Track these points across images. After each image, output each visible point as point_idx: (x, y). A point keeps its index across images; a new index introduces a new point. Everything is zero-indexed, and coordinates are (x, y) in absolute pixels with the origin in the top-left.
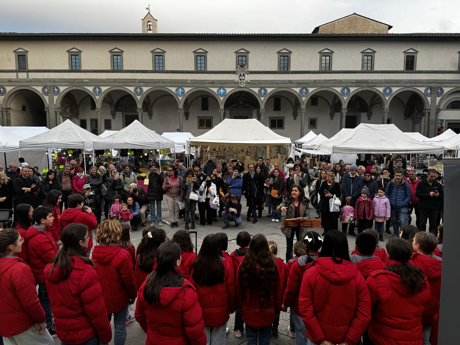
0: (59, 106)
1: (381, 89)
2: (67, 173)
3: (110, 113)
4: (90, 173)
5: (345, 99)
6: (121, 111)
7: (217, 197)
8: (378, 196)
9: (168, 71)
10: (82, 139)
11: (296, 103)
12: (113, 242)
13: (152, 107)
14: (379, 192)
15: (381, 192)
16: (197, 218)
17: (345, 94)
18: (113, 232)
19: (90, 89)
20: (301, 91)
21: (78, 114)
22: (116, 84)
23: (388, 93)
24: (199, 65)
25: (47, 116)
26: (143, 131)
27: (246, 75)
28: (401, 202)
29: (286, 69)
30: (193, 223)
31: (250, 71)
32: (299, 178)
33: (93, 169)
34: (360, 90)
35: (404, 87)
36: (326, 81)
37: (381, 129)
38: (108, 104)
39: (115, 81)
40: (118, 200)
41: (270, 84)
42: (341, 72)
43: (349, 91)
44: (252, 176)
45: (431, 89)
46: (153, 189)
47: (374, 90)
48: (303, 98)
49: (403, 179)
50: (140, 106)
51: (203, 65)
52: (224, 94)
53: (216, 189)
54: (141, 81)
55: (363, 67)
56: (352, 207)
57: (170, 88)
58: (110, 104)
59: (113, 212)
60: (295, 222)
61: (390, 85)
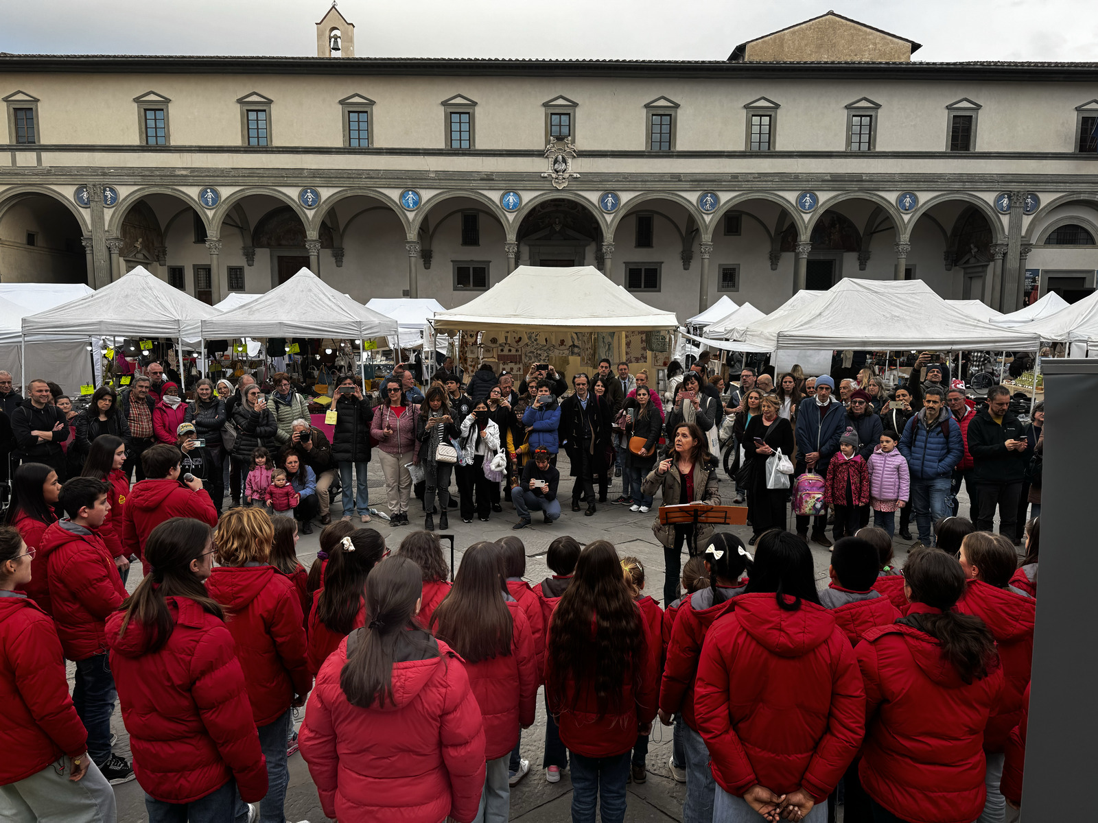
0: (116, 233)
1: (892, 197)
2: (141, 396)
3: (241, 252)
4: (196, 395)
5: (807, 220)
6: (268, 246)
7: (501, 454)
8: (880, 451)
9: (381, 149)
10: (175, 313)
11: (689, 230)
12: (254, 559)
13: (342, 236)
14: (882, 442)
15: (887, 442)
16: (453, 504)
17: (807, 207)
18: (255, 535)
19: (193, 192)
20: (701, 200)
21: (164, 253)
22: (255, 180)
23: (907, 205)
24: (456, 136)
25: (89, 257)
26: (322, 296)
27: (570, 161)
28: (935, 465)
29: (665, 147)
30: (444, 515)
31: (579, 151)
32: (696, 409)
33: (202, 387)
34: (841, 199)
35: (945, 192)
36: (762, 176)
37: (891, 291)
38: (236, 230)
39: (252, 173)
40: (264, 460)
41: (628, 183)
42: (796, 155)
43: (815, 199)
44: (584, 404)
45: (1009, 197)
46: (348, 434)
47: (875, 199)
48: (705, 216)
49: (944, 411)
50: (312, 234)
51: (465, 136)
52: (517, 207)
53: (498, 435)
54: (316, 174)
55: (849, 142)
56: (819, 477)
57: (386, 192)
58: (241, 229)
59: (252, 488)
60: (686, 512)
61: (914, 185)
